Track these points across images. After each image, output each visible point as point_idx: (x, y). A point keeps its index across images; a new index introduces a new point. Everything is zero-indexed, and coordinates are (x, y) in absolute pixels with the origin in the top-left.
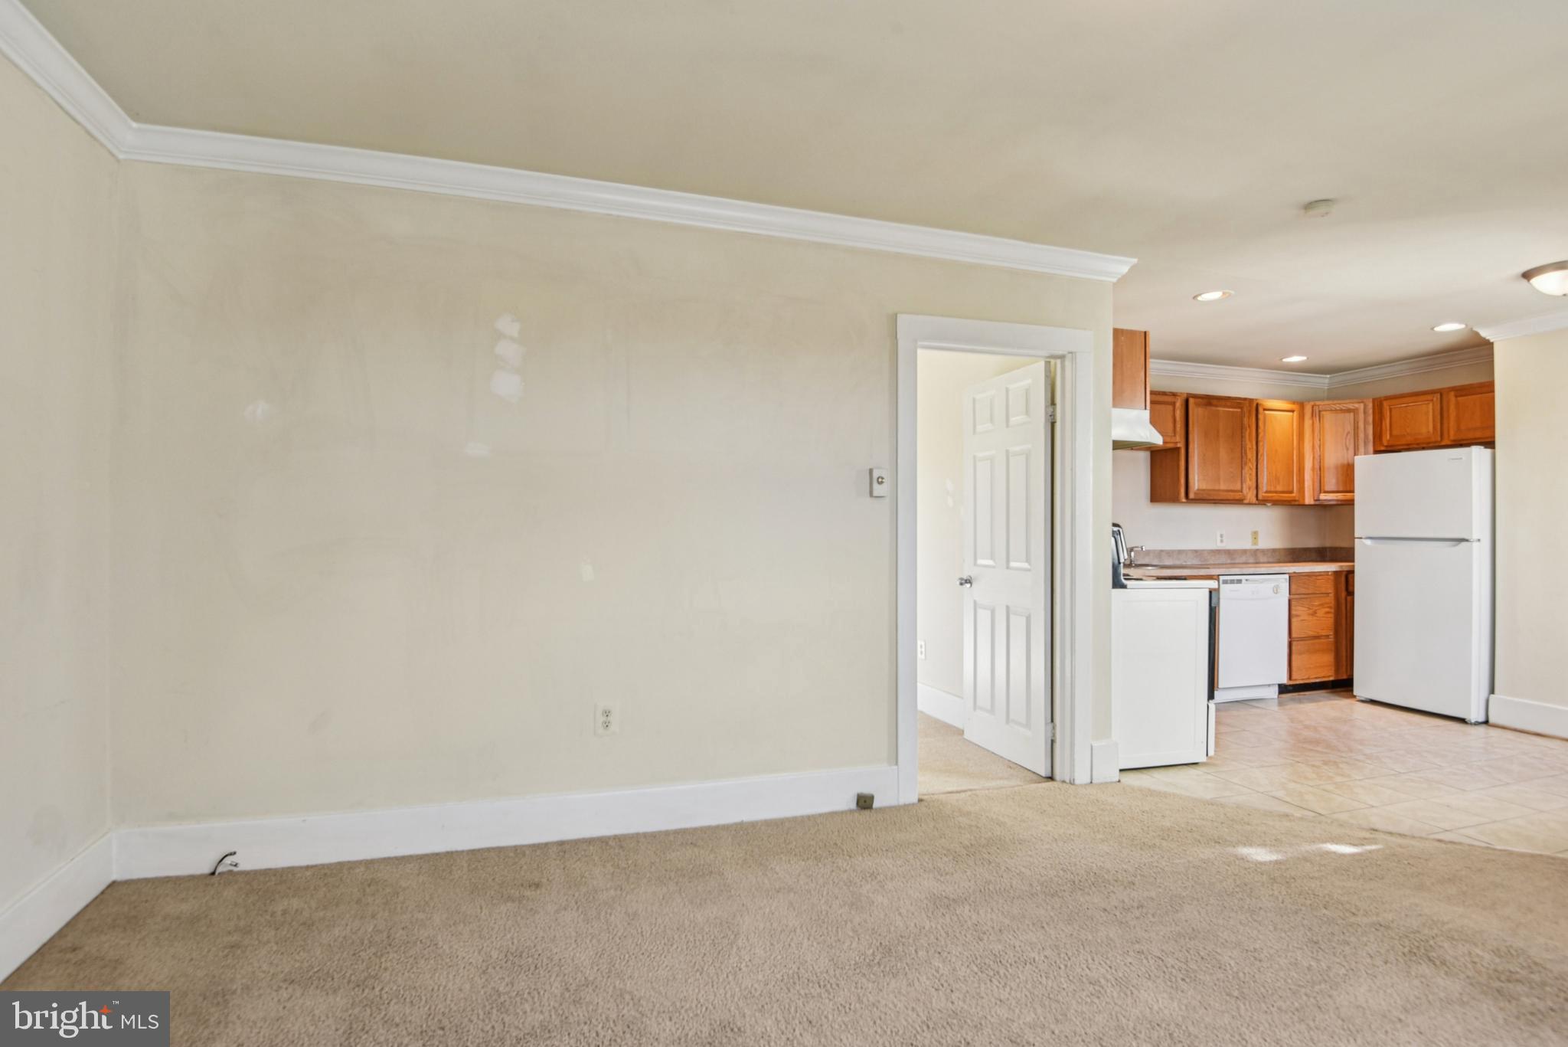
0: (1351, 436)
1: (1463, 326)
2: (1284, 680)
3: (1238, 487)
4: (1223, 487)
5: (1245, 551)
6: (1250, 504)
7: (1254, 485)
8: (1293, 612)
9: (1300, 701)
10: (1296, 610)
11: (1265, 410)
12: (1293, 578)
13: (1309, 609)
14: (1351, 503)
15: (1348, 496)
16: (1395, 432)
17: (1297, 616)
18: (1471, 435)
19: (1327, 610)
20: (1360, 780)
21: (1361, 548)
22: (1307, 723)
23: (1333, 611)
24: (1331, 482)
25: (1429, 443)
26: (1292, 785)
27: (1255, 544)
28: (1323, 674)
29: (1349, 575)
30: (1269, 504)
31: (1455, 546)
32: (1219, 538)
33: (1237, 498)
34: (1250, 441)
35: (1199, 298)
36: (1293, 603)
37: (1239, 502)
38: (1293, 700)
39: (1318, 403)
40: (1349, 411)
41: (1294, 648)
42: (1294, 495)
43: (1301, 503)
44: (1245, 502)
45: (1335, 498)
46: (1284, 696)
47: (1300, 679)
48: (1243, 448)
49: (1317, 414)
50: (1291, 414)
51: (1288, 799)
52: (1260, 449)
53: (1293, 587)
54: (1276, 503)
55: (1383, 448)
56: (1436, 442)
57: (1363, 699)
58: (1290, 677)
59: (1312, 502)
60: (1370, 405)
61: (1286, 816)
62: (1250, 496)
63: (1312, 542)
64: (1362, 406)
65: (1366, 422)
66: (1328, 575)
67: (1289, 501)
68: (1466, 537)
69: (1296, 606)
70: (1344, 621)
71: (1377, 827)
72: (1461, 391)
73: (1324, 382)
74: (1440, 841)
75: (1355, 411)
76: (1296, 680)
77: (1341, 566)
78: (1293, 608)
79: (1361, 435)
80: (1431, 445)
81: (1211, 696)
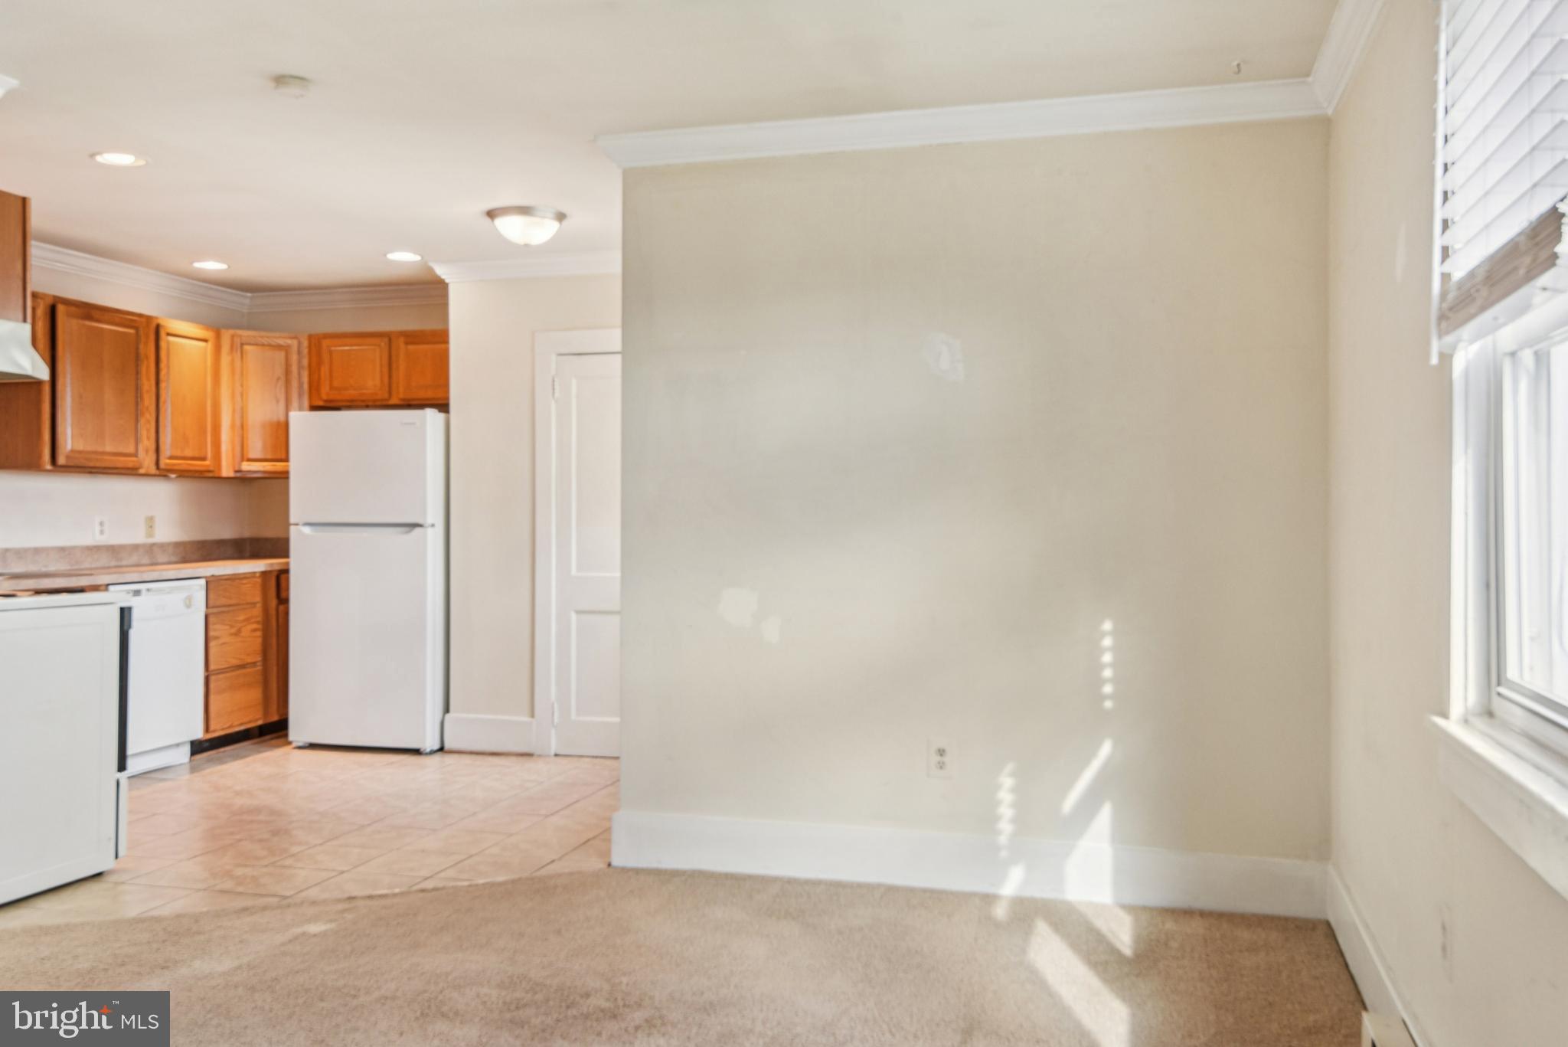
0: (282, 383)
1: (418, 258)
2: (199, 734)
3: (131, 449)
4: (109, 448)
5: (135, 547)
6: (147, 475)
7: (153, 447)
8: (212, 633)
9: (221, 761)
10: (215, 630)
11: (169, 334)
12: (211, 583)
13: (232, 626)
14: (284, 476)
15: (279, 466)
16: (336, 384)
17: (216, 638)
18: (422, 394)
19: (255, 626)
20: (321, 844)
21: (300, 537)
22: (238, 788)
23: (259, 626)
24: (256, 448)
25: (375, 401)
26: (239, 872)
27: (150, 535)
28: (246, 720)
29: (281, 577)
30: (173, 476)
31: (407, 532)
32: (97, 528)
33: (130, 465)
34: (148, 379)
35: (99, 158)
36: (211, 619)
37: (132, 472)
38: (210, 761)
39: (240, 332)
40: (279, 347)
41: (212, 686)
42: (207, 463)
43: (216, 475)
44: (142, 471)
45: (262, 469)
46: (198, 757)
47: (219, 730)
48: (138, 389)
49: (239, 347)
50: (202, 344)
51: (240, 889)
52: (163, 393)
53: (211, 596)
54: (183, 474)
55: (321, 403)
56: (382, 400)
57: (301, 744)
58: (207, 729)
59: (232, 474)
60: (305, 343)
61: (245, 909)
62: (148, 462)
63: (227, 533)
64: (295, 343)
65: (300, 367)
66: (254, 577)
67: (201, 472)
68: (420, 521)
69: (214, 624)
70: (274, 641)
71: (354, 894)
72: (412, 338)
73: (245, 300)
74: (423, 891)
75: (286, 349)
76: (214, 731)
77: (272, 564)
78: (211, 627)
79: (295, 384)
80: (378, 403)
81: (122, 767)
